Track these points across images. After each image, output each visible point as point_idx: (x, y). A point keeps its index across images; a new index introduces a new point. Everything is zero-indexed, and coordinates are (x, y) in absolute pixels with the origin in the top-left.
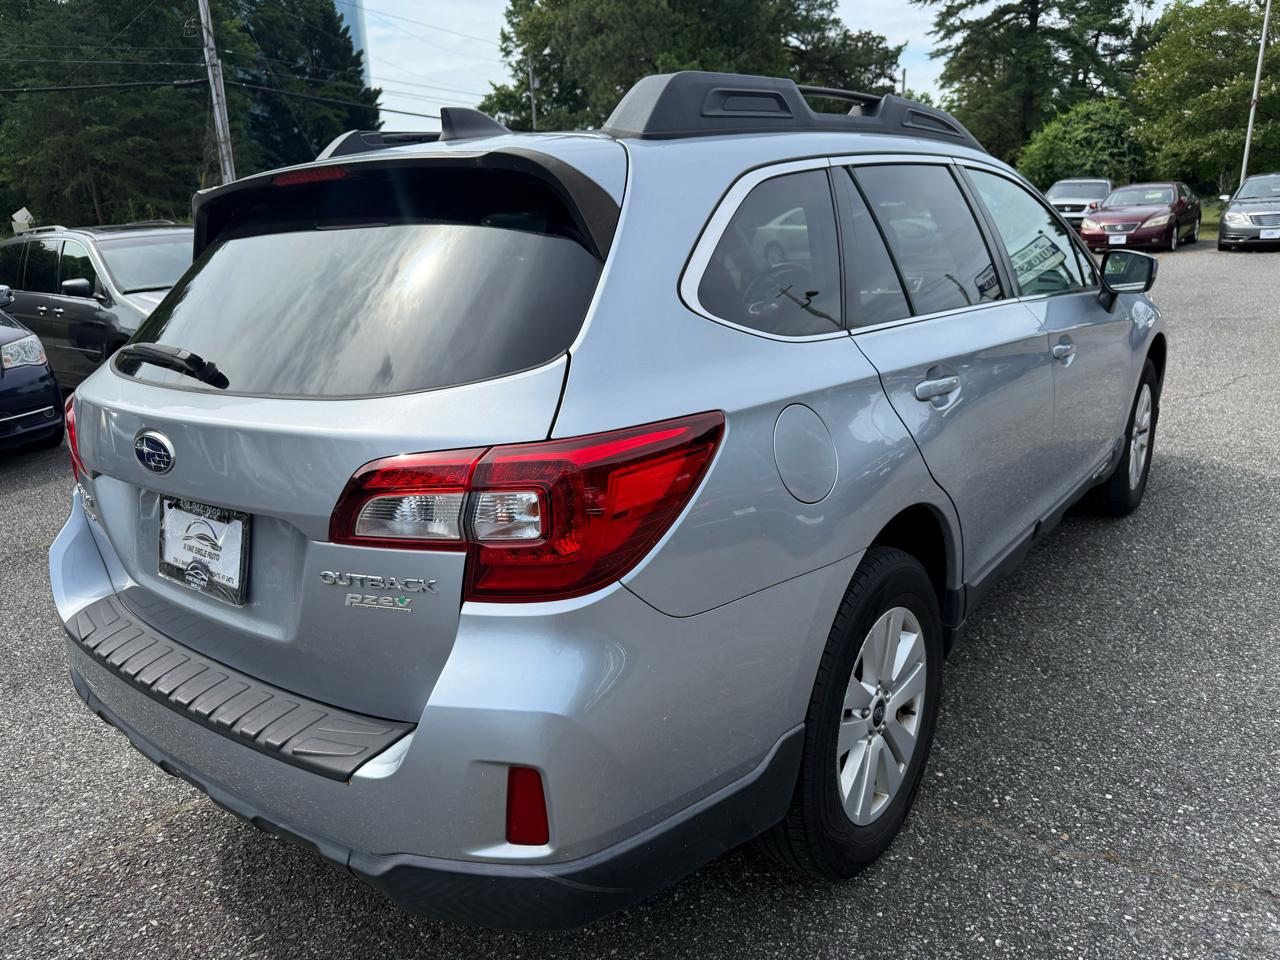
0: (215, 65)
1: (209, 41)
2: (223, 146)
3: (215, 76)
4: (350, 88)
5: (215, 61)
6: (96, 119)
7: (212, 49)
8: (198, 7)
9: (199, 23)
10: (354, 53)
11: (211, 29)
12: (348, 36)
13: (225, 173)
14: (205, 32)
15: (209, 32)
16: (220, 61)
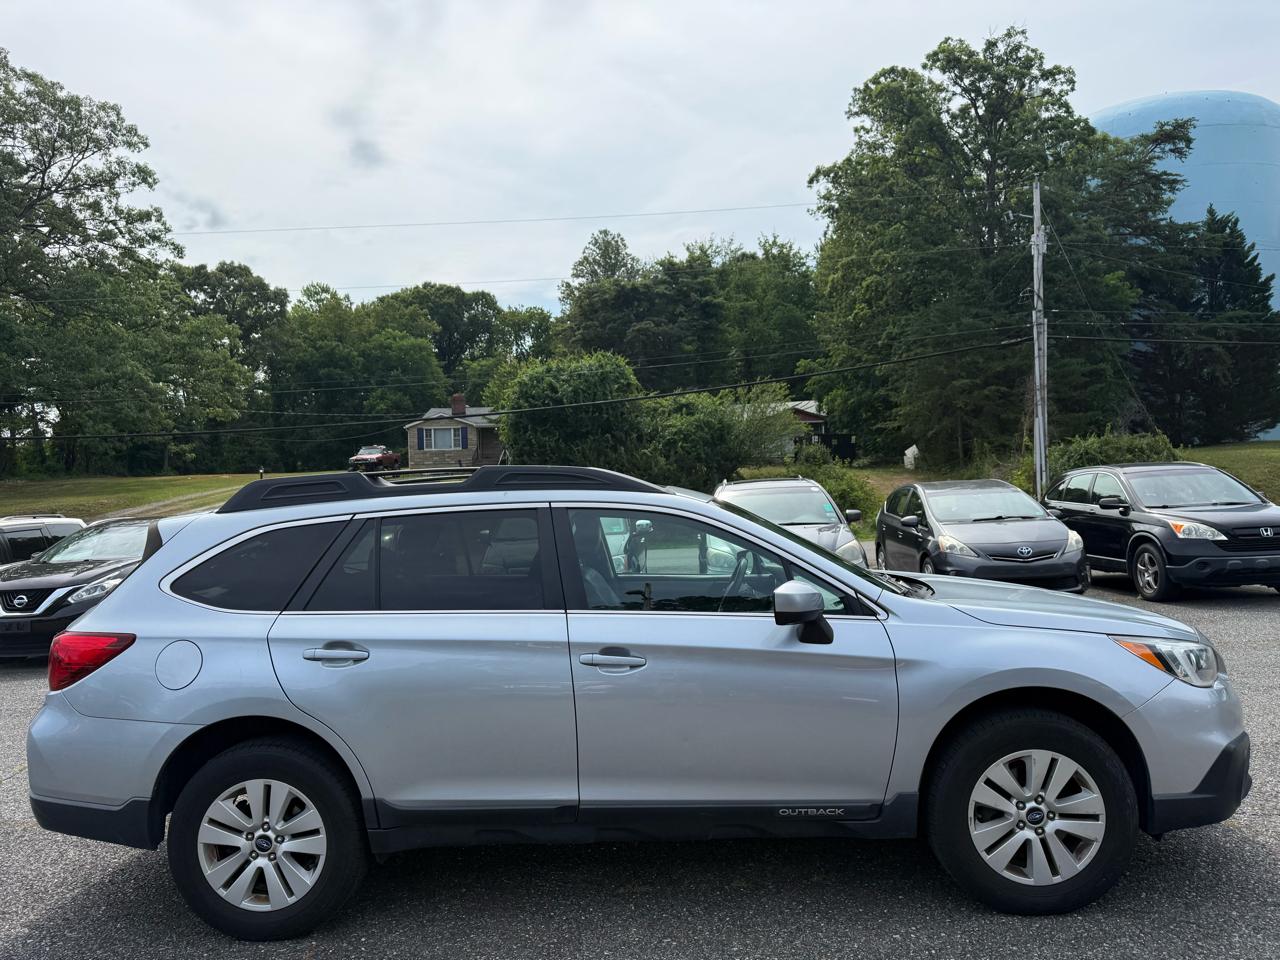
0: (1041, 324)
1: (1039, 304)
2: (1038, 393)
3: (1039, 333)
4: (1246, 317)
5: (1041, 321)
6: (963, 374)
7: (1040, 311)
8: (1032, 280)
9: (1032, 291)
10: (1262, 279)
11: (1042, 295)
12: (1256, 264)
13: (1037, 416)
14: (1036, 298)
15: (1039, 296)
16: (1046, 320)
